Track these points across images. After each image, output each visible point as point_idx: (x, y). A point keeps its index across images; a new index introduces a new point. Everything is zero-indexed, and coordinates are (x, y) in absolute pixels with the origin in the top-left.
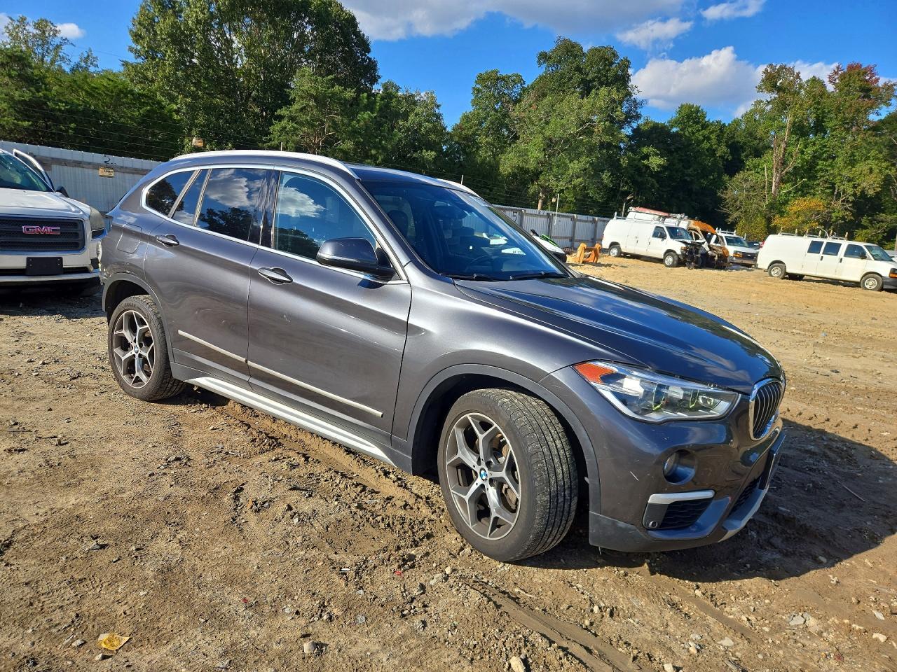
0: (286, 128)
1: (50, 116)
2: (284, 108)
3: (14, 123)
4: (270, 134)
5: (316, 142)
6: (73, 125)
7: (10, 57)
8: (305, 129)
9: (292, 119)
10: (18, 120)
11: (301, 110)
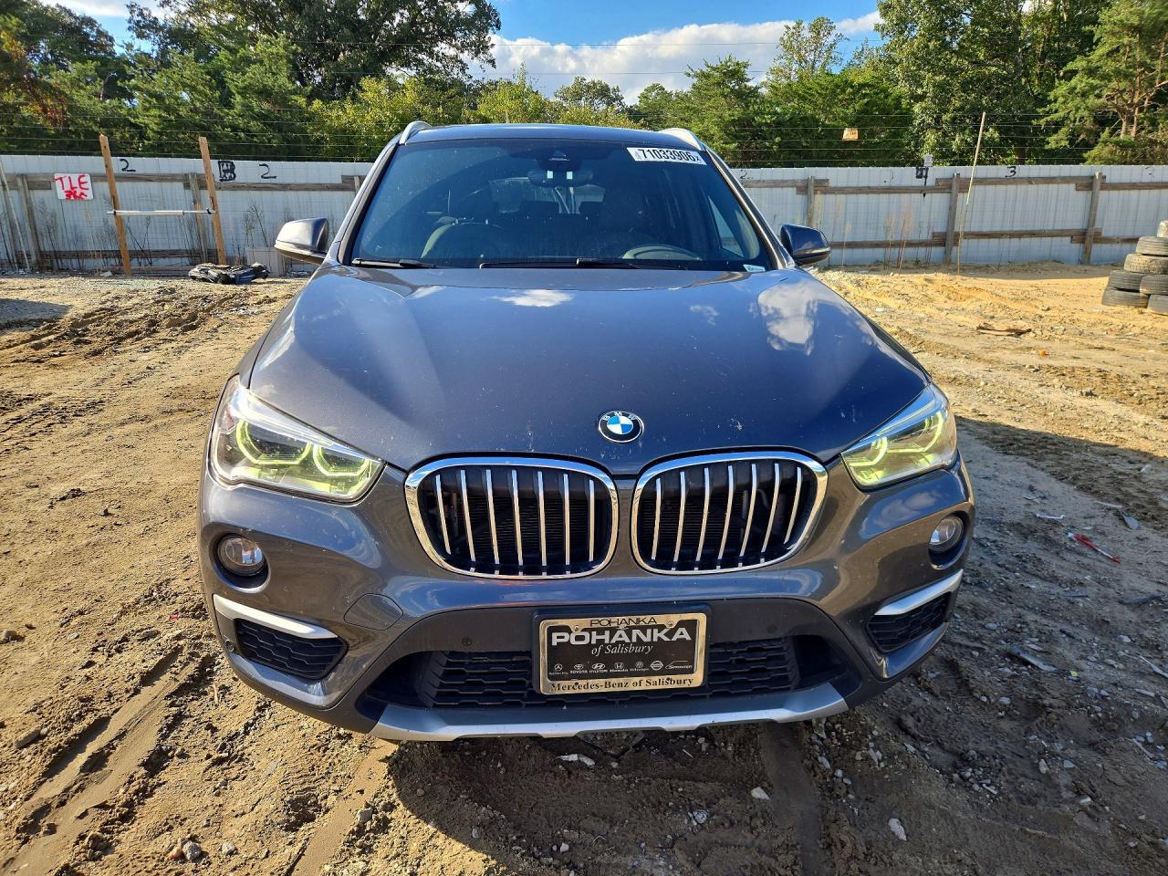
0: (1075, 88)
1: (758, 134)
2: (1079, 57)
3: (722, 148)
4: (1050, 102)
5: (1136, 100)
6: (778, 139)
7: (724, 74)
8: (1114, 84)
9: (1091, 72)
10: (726, 143)
11: (1110, 54)
